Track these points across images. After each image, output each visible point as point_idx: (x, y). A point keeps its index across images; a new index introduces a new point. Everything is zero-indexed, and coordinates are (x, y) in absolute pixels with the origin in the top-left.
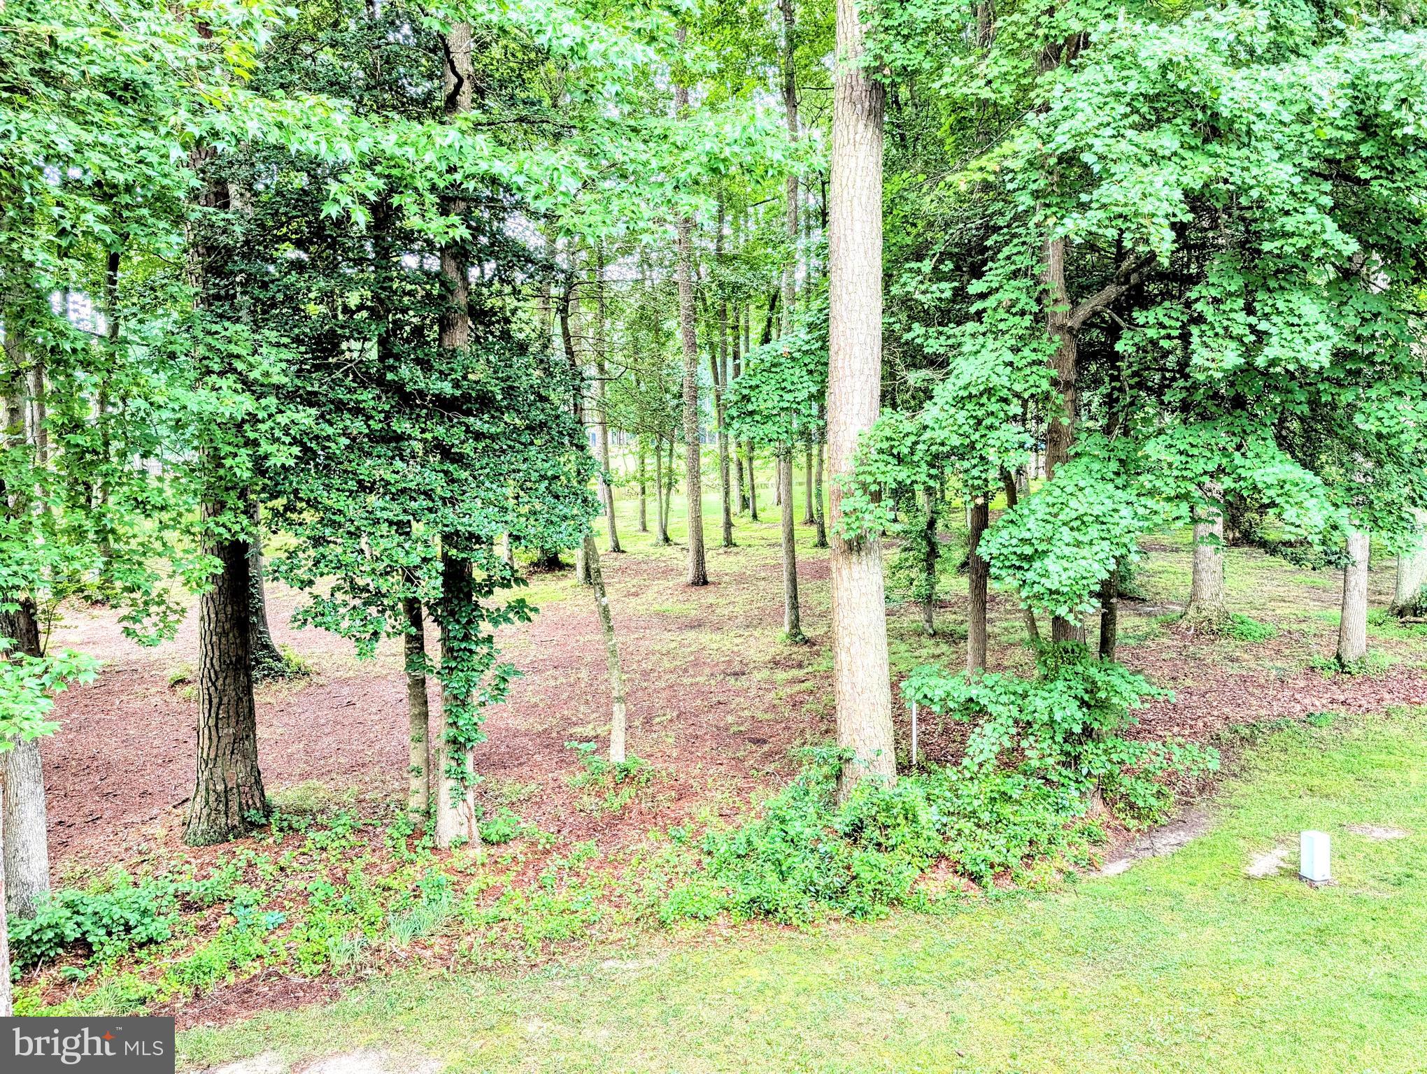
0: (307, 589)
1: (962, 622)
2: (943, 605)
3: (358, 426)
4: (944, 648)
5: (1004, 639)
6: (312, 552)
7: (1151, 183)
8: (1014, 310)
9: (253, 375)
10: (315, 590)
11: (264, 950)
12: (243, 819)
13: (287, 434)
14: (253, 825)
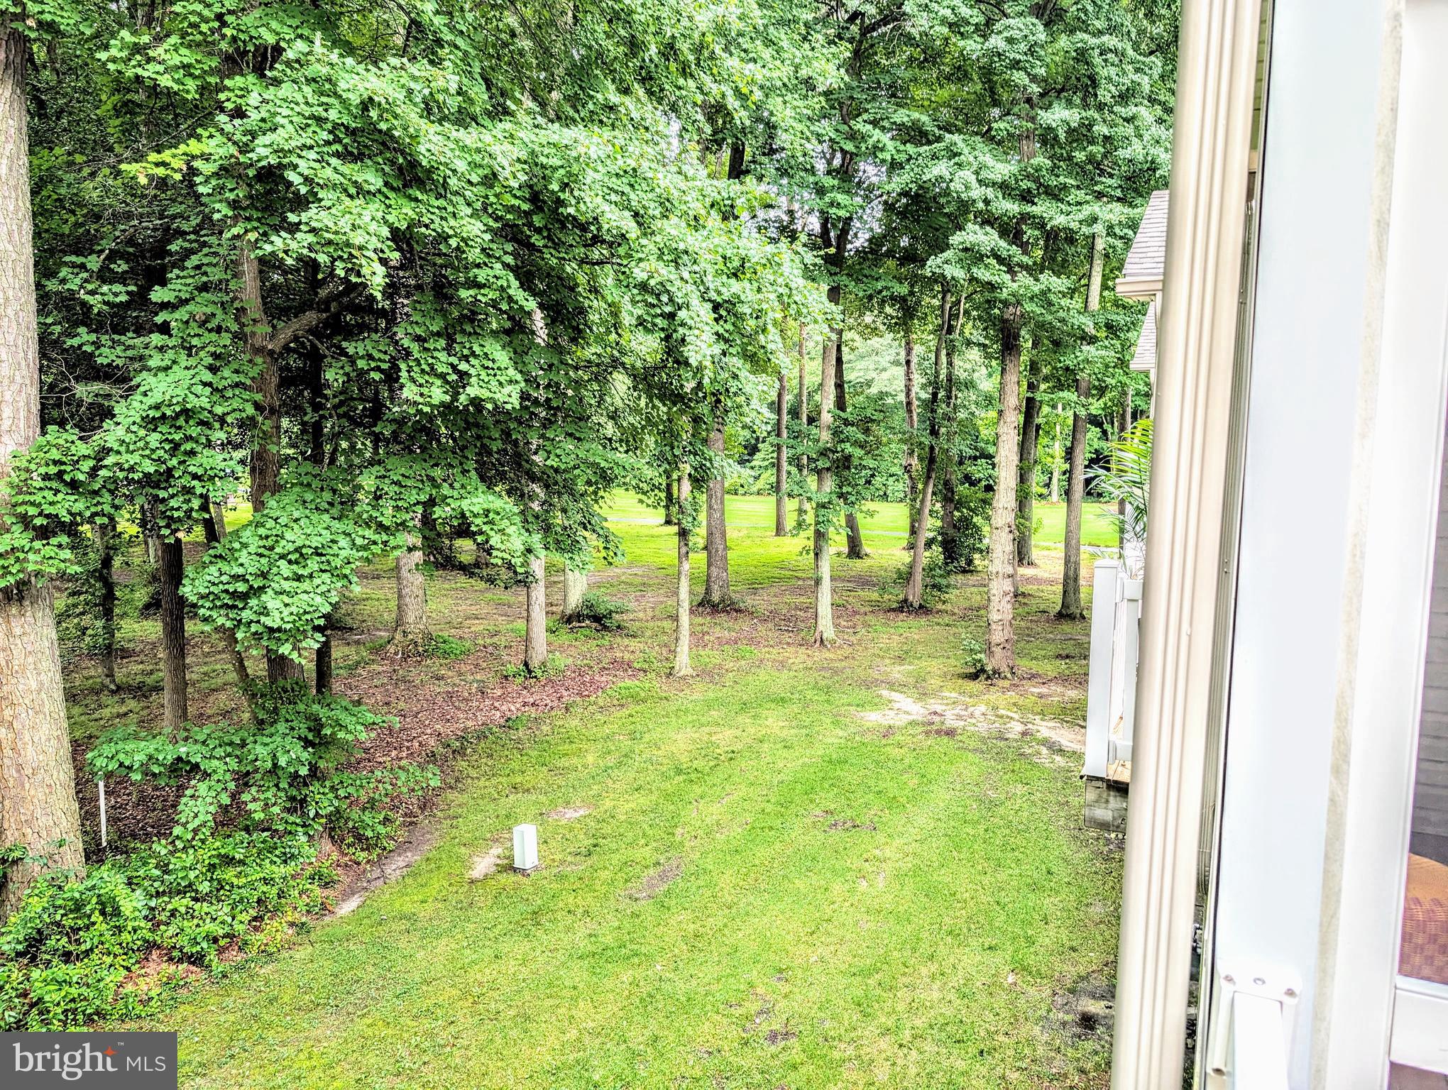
1: (152, 672)
2: (126, 654)
4: (132, 704)
5: (204, 685)
7: (360, 215)
8: (209, 326)
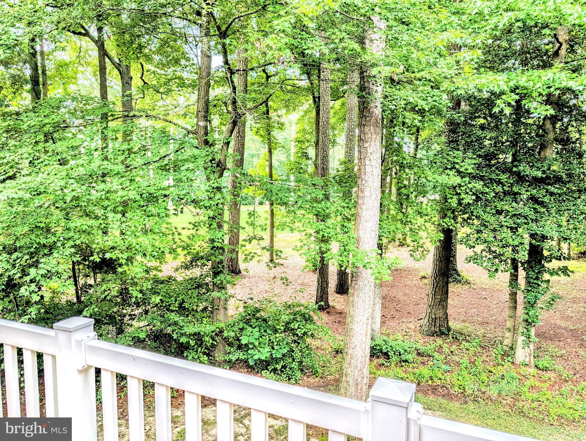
0: (472, 249)
3: (499, 189)
6: (476, 236)
9: (462, 169)
10: (475, 250)
11: (442, 377)
12: (440, 330)
13: (471, 191)
14: (443, 333)
